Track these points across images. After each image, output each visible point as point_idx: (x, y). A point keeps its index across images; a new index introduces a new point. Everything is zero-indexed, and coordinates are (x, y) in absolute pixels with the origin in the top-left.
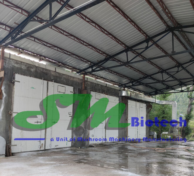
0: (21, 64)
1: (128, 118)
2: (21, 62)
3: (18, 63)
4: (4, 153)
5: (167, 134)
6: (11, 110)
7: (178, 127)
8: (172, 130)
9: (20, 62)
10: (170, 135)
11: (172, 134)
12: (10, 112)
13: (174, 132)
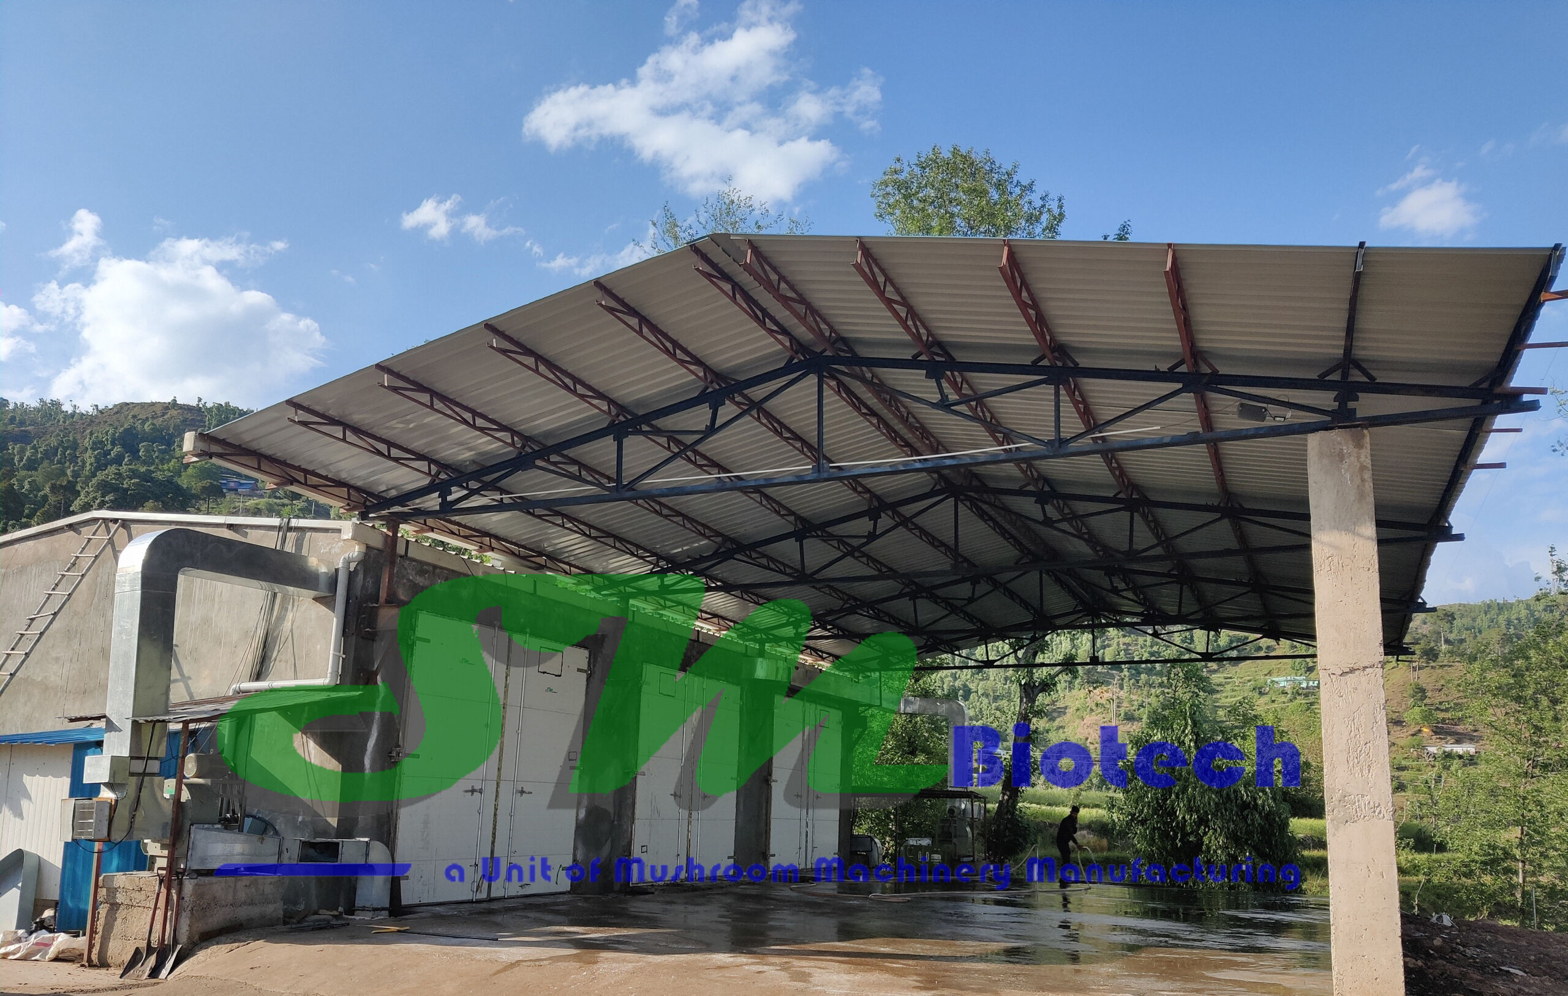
0: (434, 573)
1: (770, 775)
2: (435, 567)
3: (427, 572)
4: (386, 903)
5: (926, 848)
6: (399, 746)
7: (972, 818)
8: (946, 829)
9: (431, 568)
10: (937, 852)
11: (946, 845)
12: (394, 754)
13: (955, 837)
